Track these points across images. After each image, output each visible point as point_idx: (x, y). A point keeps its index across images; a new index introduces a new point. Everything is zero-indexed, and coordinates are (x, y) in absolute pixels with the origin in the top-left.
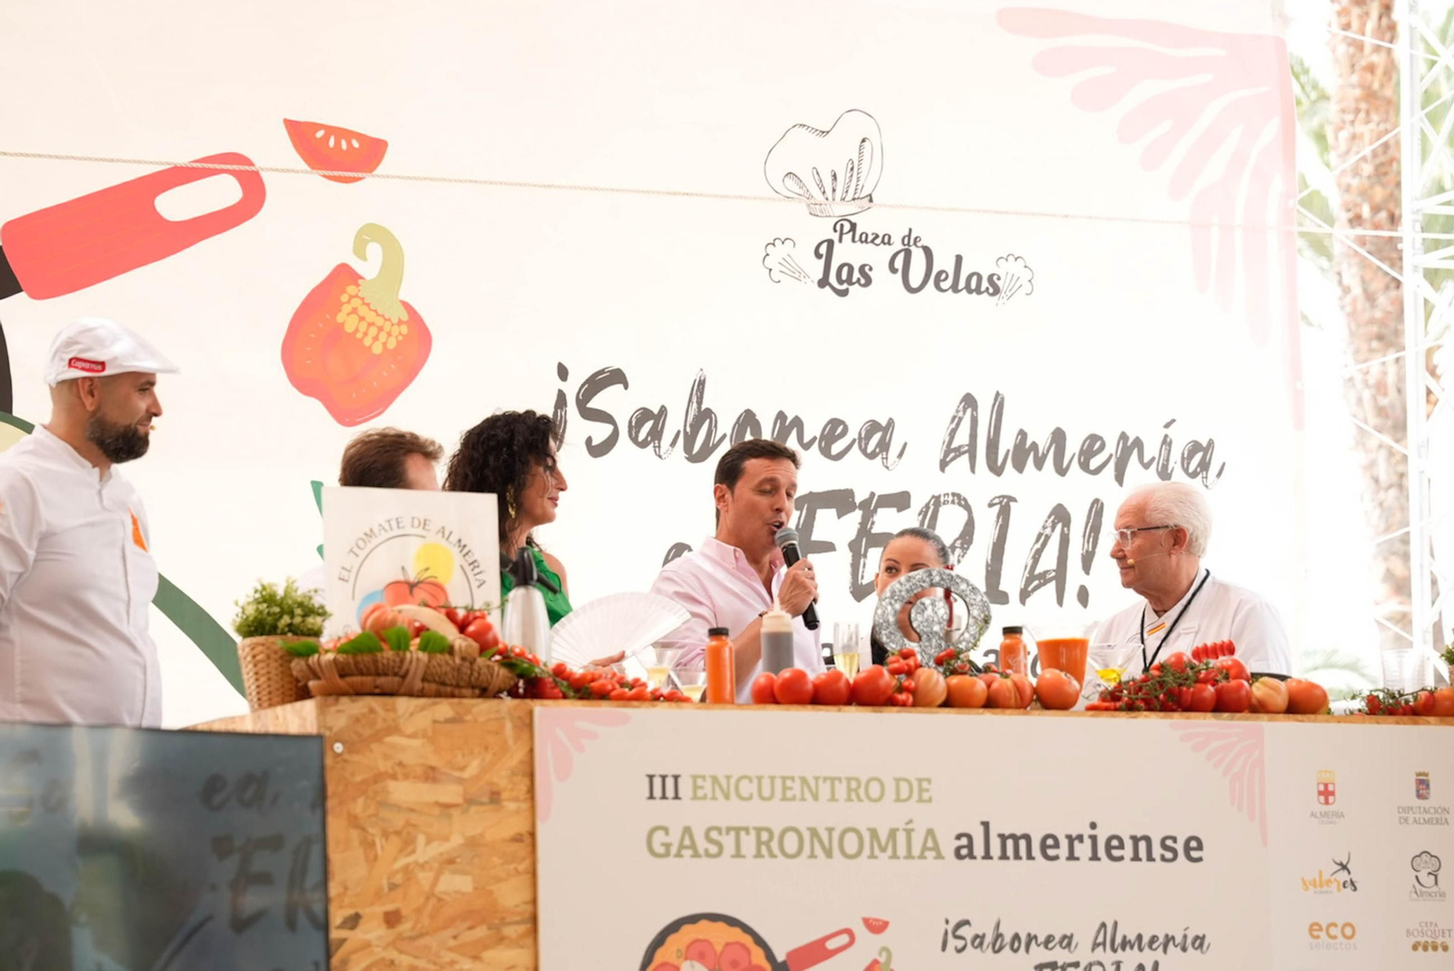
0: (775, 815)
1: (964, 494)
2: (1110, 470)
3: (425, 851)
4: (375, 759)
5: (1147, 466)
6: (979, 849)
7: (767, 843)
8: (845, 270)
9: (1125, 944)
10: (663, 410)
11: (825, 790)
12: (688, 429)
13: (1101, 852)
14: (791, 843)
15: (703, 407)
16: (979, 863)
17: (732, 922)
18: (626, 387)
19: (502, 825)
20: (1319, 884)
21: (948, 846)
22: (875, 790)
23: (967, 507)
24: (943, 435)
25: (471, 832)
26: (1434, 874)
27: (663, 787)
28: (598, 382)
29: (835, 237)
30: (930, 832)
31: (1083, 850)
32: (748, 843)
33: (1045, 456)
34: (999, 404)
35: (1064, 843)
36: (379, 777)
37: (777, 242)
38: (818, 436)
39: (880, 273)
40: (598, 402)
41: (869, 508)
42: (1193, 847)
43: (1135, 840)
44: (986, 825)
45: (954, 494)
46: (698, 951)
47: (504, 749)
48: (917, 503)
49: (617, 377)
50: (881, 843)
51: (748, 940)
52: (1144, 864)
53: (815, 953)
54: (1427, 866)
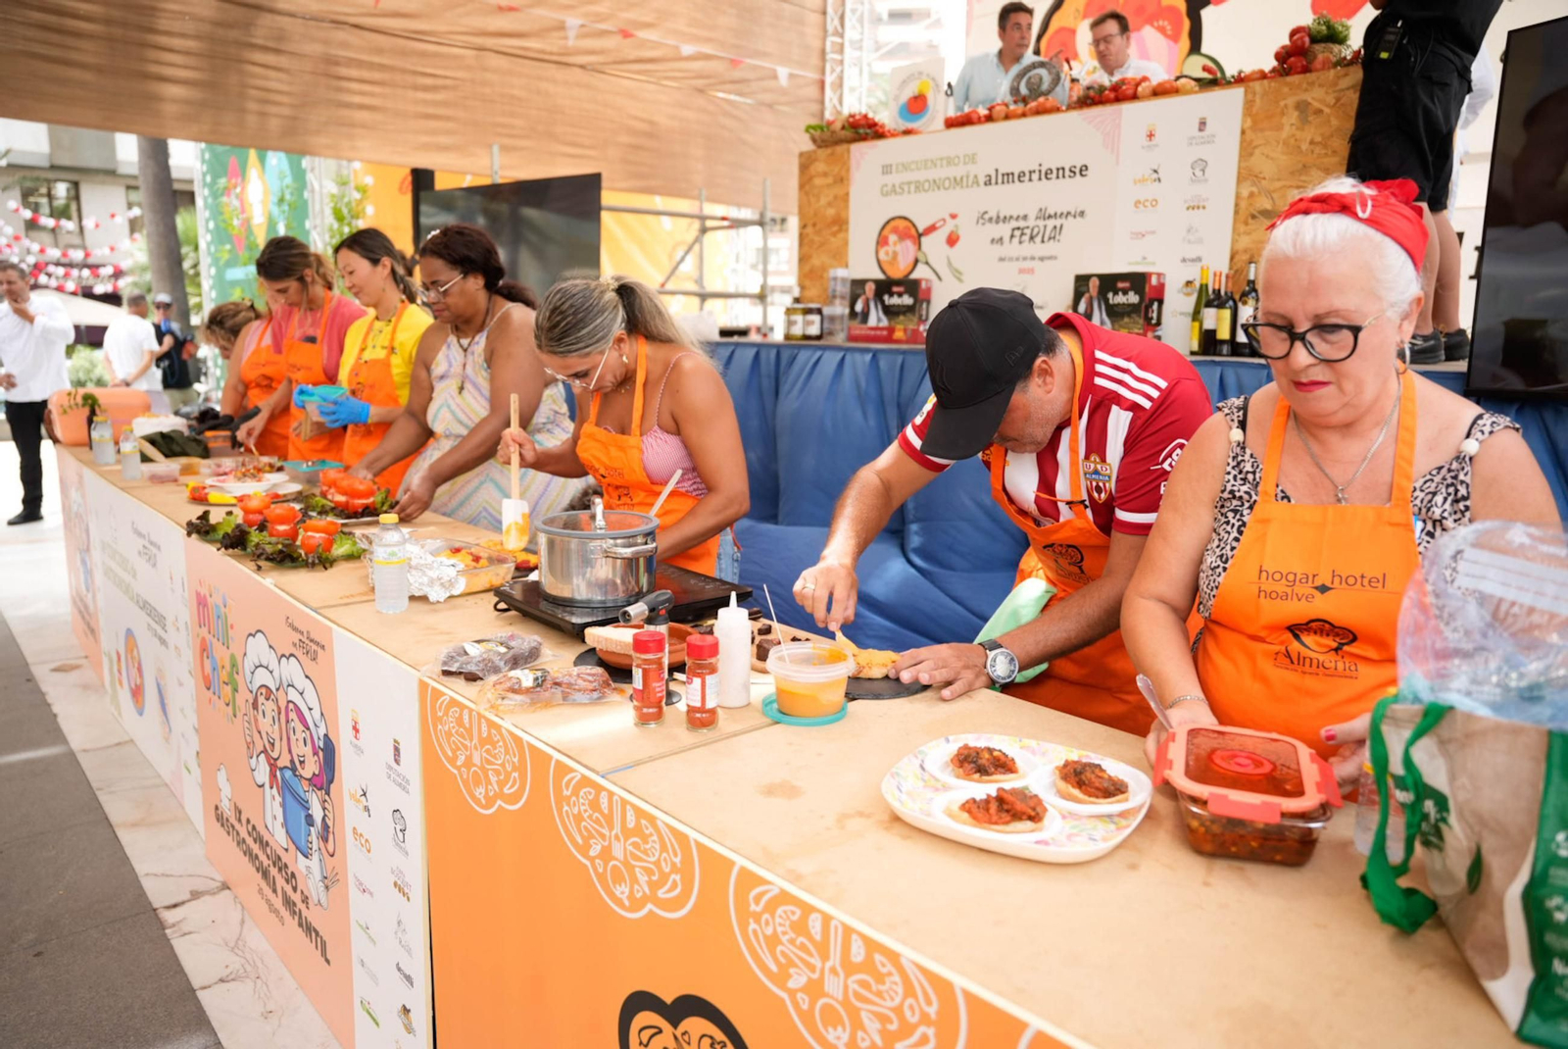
0: (922, 176)
3: (823, 201)
6: (994, 180)
9: (1050, 217)
11: (939, 163)
13: (1043, 176)
14: (926, 185)
16: (994, 187)
17: (905, 218)
19: (838, 190)
20: (1143, 181)
21: (982, 180)
22: (956, 161)
25: (834, 192)
26: (1204, 170)
27: (887, 169)
30: (976, 177)
31: (1035, 176)
32: (913, 188)
35: (1027, 175)
42: (1084, 170)
43: (1058, 169)
44: (997, 171)
46: (895, 231)
47: (843, 163)
50: (957, 182)
51: (910, 225)
52: (1061, 179)
53: (931, 229)
54: (1201, 165)
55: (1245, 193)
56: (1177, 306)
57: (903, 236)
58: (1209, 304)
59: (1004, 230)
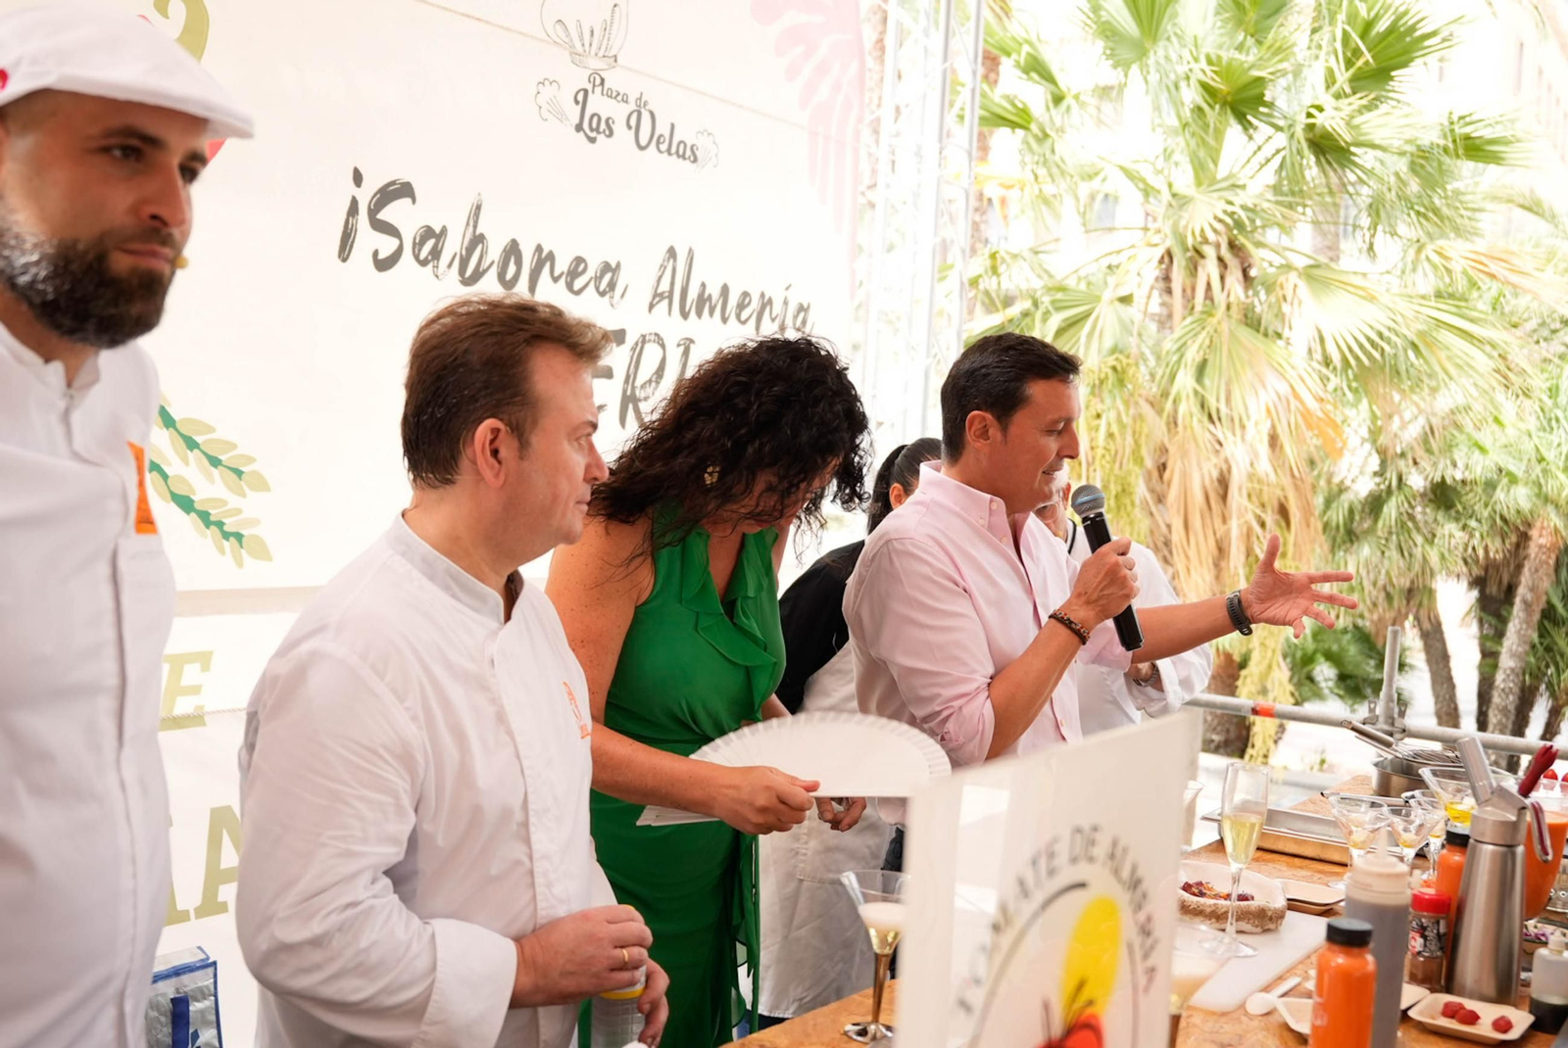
1: (661, 335)
2: (752, 322)
5: (773, 320)
8: (595, 119)
10: (444, 230)
12: (464, 253)
15: (478, 233)
18: (414, 201)
23: (663, 346)
24: (653, 279)
28: (388, 194)
29: (589, 87)
33: (715, 306)
34: (691, 258)
37: (546, 82)
38: (566, 271)
39: (619, 127)
40: (386, 214)
45: (656, 334)
48: (631, 339)
49: (405, 190)
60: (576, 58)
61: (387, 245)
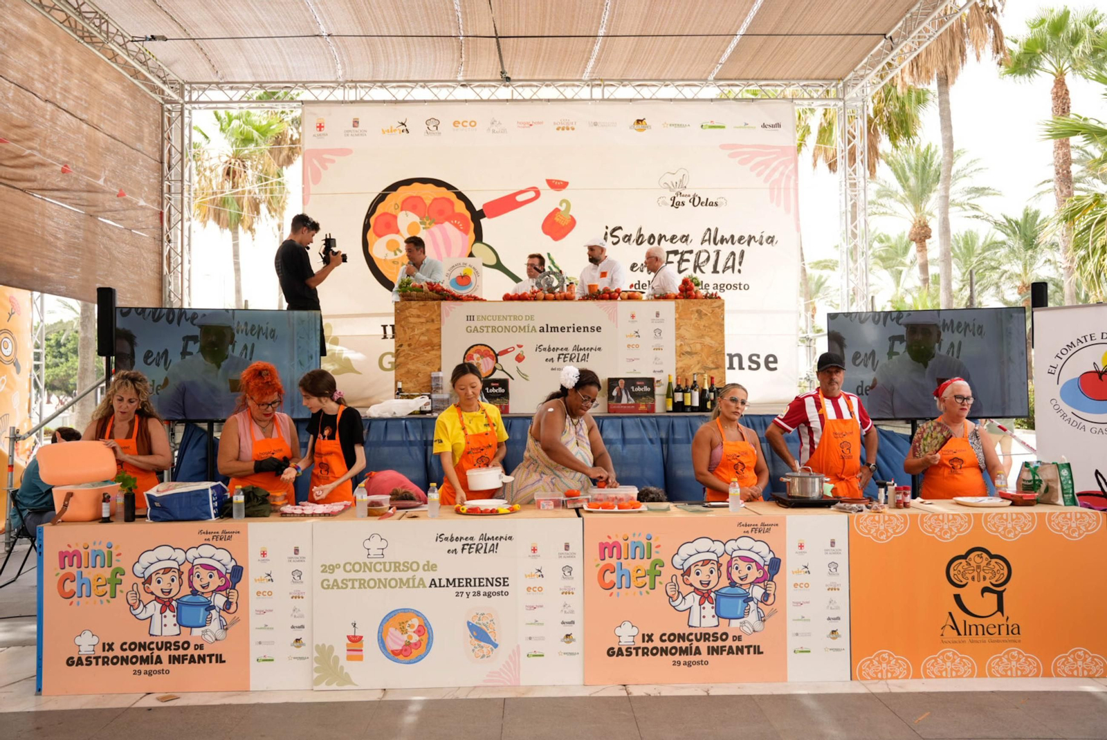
0: (497, 324)
1: (707, 250)
2: (746, 243)
3: (416, 332)
4: (407, 313)
6: (545, 330)
7: (494, 329)
8: (678, 203)
9: (581, 349)
10: (631, 235)
11: (508, 318)
12: (637, 239)
13: (576, 330)
14: (500, 329)
15: (641, 233)
16: (545, 333)
17: (486, 346)
18: (623, 230)
19: (432, 327)
20: (631, 336)
21: (538, 329)
22: (518, 318)
23: (708, 253)
24: (702, 237)
25: (428, 327)
26: (660, 334)
27: (470, 318)
28: (614, 230)
29: (676, 196)
30: (534, 327)
31: (571, 330)
32: (490, 329)
33: (729, 241)
34: (717, 230)
35: (566, 329)
36: (407, 317)
37: (661, 198)
38: (669, 239)
39: (687, 203)
40: (615, 234)
41: (682, 254)
42: (599, 329)
43: (584, 327)
44: (547, 325)
45: (704, 250)
46: (478, 352)
47: (435, 311)
48: (695, 252)
49: (620, 228)
50: (521, 329)
51: (488, 349)
52: (586, 333)
53: (505, 352)
54: (658, 332)
55: (678, 345)
56: (660, 390)
57: (483, 355)
58: (677, 391)
59: (555, 355)
60: (671, 190)
61: (615, 240)
